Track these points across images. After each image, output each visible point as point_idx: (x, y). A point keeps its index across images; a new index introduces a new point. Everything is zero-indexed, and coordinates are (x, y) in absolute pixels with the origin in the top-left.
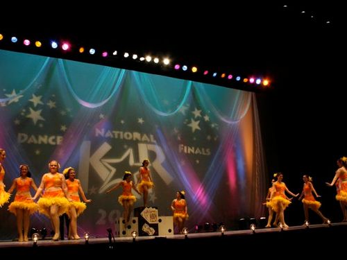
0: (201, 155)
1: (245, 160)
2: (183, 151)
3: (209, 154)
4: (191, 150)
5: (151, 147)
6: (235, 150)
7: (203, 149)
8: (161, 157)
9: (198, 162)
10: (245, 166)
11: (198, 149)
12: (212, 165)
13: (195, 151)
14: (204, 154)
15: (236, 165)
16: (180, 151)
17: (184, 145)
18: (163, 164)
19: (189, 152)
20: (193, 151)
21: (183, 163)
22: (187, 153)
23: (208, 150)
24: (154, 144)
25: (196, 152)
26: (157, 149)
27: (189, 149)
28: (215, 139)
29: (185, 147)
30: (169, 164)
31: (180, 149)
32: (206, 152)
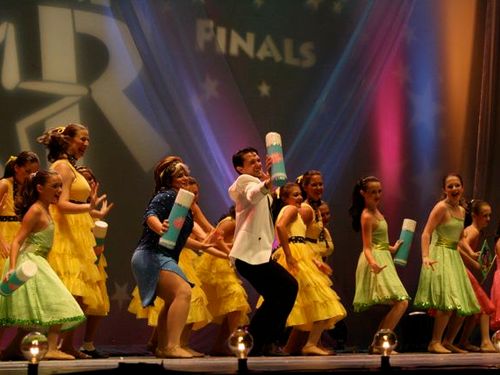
0: (282, 65)
1: (442, 96)
2: (211, 45)
3: (309, 61)
4: (240, 44)
5: (89, 22)
6: (406, 56)
7: (288, 44)
8: (125, 65)
9: (264, 89)
10: (443, 120)
11: (269, 39)
12: (321, 103)
13: (257, 48)
14: (290, 60)
15: (406, 110)
16: (201, 45)
17: (218, 24)
18: (132, 93)
19: (234, 51)
20: (249, 48)
21: (211, 87)
22: (228, 55)
23: (306, 49)
24: (98, 9)
25: (262, 54)
26: (113, 32)
27: (236, 39)
28: (337, 7)
29: (222, 32)
30: (155, 93)
31: (202, 37)
32: (297, 54)
